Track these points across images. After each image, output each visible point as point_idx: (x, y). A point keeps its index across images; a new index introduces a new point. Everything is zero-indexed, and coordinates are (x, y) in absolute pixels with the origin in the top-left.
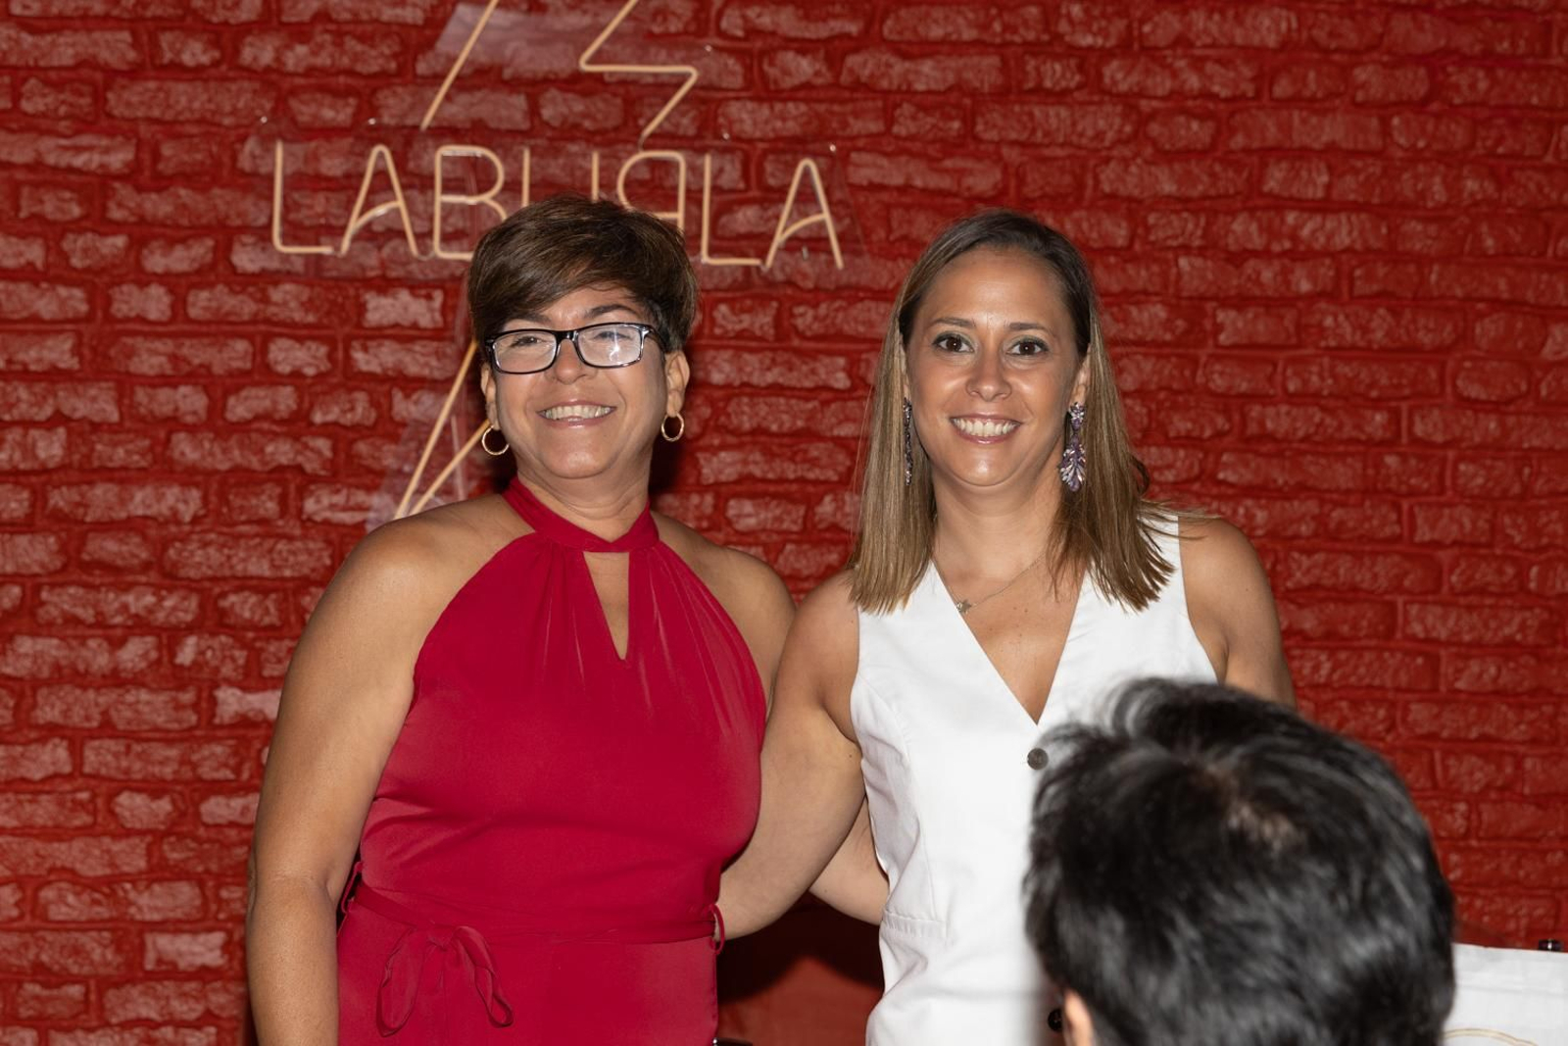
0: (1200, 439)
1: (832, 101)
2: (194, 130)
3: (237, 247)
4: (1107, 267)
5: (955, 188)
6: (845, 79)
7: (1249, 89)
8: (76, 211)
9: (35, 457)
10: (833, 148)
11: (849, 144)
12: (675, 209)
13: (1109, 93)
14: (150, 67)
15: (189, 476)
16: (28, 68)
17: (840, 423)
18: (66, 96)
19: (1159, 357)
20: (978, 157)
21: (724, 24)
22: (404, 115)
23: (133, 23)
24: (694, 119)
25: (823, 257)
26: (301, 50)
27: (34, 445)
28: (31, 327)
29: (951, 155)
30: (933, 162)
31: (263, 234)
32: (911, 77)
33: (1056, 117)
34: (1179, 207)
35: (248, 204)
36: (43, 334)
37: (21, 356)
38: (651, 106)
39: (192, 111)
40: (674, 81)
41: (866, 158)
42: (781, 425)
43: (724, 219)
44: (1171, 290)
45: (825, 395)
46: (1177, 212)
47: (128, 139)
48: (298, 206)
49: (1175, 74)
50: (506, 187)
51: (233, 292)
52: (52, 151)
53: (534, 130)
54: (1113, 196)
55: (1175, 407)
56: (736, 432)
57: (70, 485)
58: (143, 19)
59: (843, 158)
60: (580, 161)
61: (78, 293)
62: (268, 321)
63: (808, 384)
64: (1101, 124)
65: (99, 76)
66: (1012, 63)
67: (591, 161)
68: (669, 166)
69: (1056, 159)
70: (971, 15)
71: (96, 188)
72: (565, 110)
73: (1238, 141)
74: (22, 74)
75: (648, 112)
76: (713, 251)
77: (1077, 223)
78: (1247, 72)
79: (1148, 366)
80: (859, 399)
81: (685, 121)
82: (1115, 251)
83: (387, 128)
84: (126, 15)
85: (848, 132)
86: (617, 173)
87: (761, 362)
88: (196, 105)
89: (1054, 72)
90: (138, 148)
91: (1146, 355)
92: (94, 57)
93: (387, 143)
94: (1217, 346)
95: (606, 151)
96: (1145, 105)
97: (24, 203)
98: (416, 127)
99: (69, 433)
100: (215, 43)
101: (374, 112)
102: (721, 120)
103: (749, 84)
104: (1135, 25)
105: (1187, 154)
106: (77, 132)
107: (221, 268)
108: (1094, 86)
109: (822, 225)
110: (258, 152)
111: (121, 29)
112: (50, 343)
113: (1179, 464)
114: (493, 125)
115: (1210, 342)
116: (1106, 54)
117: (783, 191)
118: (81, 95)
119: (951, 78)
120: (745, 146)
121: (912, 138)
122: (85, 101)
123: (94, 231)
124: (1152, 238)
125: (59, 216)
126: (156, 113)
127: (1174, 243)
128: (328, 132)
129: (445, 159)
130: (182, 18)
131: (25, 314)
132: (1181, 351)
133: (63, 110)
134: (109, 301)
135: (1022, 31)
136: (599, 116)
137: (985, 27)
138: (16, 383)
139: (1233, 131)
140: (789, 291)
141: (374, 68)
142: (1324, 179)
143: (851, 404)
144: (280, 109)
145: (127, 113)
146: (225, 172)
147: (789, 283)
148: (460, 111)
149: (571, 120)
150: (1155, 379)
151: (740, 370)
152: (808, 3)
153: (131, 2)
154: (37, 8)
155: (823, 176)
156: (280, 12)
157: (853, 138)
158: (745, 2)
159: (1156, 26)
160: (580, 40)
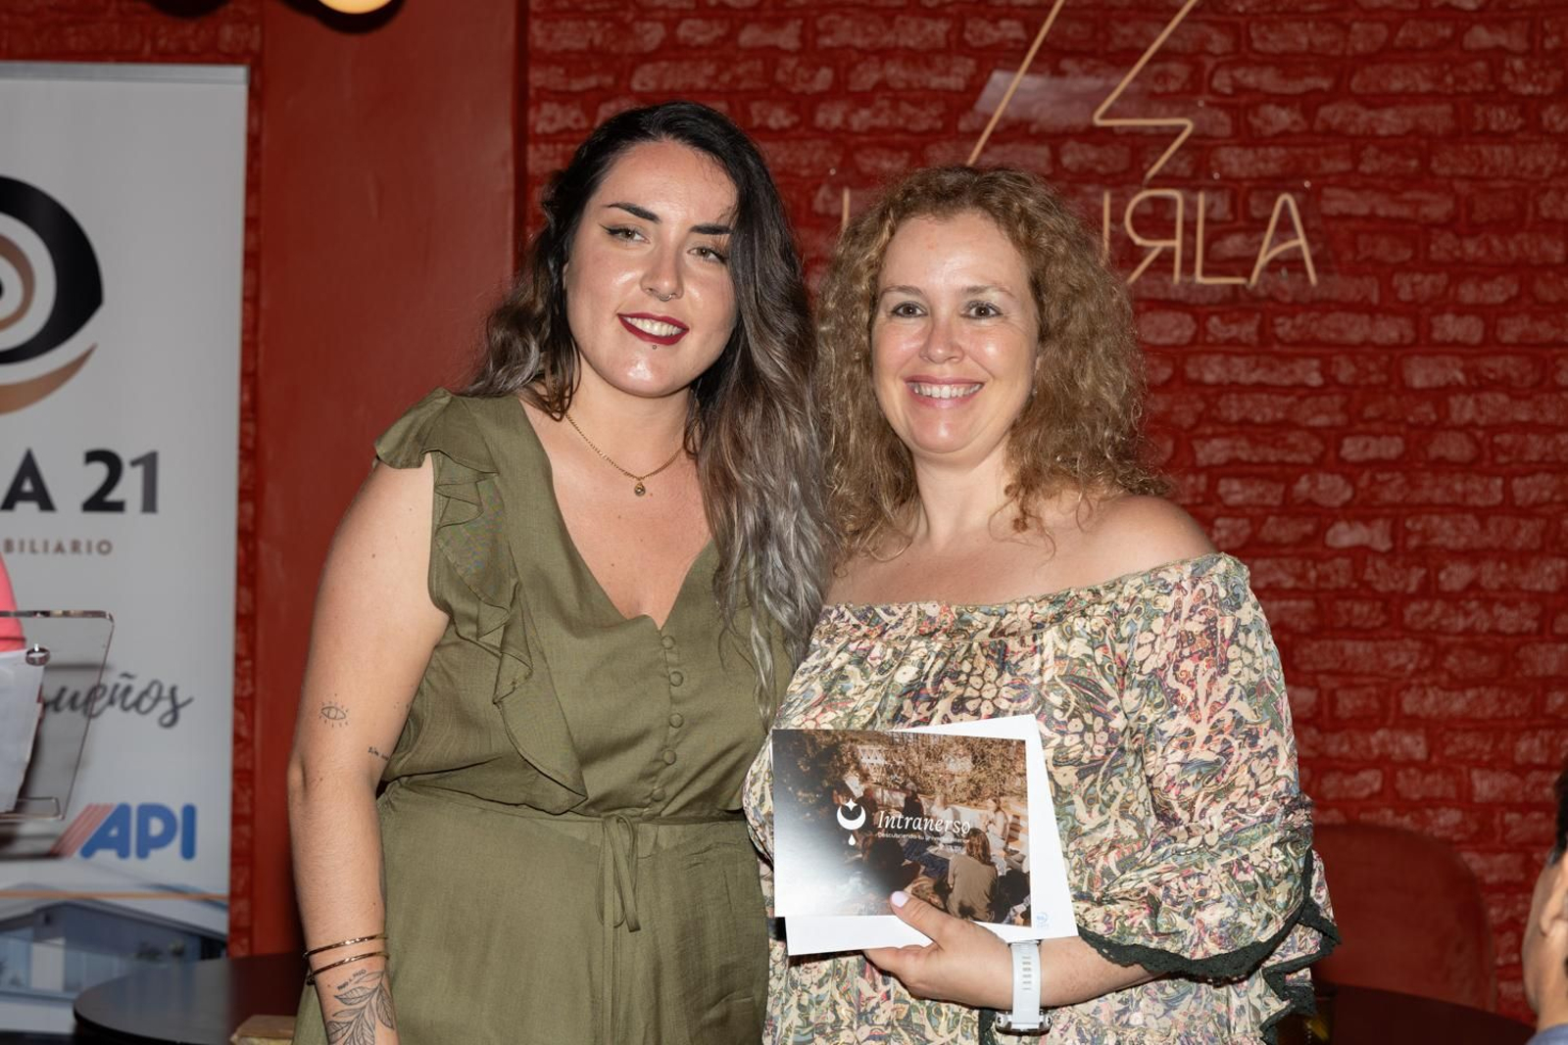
1: (1307, 145)
4: (1546, 281)
5: (1412, 217)
6: (1318, 126)
10: (1307, 184)
11: (1322, 181)
12: (1174, 238)
13: (1548, 133)
17: (1315, 414)
20: (1434, 190)
21: (1216, 83)
23: (729, 95)
24: (1190, 163)
25: (1299, 276)
26: (865, 113)
29: (1409, 189)
30: (1394, 195)
32: (1375, 124)
33: (1500, 155)
35: (819, 240)
38: (1153, 153)
40: (1173, 131)
41: (1336, 192)
42: (1264, 416)
43: (1215, 246)
45: (1301, 392)
53: (1056, 175)
54: (1552, 220)
56: (1226, 423)
58: (737, 91)
59: (1317, 193)
60: (1094, 200)
63: (1287, 382)
64: (1541, 160)
66: (1463, 110)
67: (1102, 200)
68: (1169, 203)
69: (1501, 190)
70: (1426, 71)
72: (1080, 157)
75: (1151, 158)
76: (1206, 273)
77: (1520, 244)
80: (1330, 395)
81: (1183, 165)
82: (1554, 267)
84: (723, 89)
85: (1320, 171)
86: (1125, 208)
87: (1247, 364)
88: (782, 160)
89: (1499, 116)
95: (1116, 191)
100: (794, 110)
102: (1213, 164)
103: (1236, 132)
108: (1534, 127)
109: (1298, 249)
110: (829, 196)
111: (719, 100)
116: (1544, 101)
117: (1265, 221)
119: (1409, 124)
120: (1233, 185)
121: (1375, 175)
128: (886, 178)
130: (768, 90)
135: (1471, 82)
136: (1110, 162)
137: (1439, 80)
140: (1271, 305)
141: (924, 127)
143: (1324, 399)
144: (847, 164)
146: (803, 214)
147: (1271, 298)
149: (1087, 165)
151: (1229, 371)
152: (1287, 64)
153: (726, 78)
154: (652, 85)
155: (1299, 207)
156: (847, 82)
157: (1326, 176)
158: (1233, 65)
160: (1093, 100)
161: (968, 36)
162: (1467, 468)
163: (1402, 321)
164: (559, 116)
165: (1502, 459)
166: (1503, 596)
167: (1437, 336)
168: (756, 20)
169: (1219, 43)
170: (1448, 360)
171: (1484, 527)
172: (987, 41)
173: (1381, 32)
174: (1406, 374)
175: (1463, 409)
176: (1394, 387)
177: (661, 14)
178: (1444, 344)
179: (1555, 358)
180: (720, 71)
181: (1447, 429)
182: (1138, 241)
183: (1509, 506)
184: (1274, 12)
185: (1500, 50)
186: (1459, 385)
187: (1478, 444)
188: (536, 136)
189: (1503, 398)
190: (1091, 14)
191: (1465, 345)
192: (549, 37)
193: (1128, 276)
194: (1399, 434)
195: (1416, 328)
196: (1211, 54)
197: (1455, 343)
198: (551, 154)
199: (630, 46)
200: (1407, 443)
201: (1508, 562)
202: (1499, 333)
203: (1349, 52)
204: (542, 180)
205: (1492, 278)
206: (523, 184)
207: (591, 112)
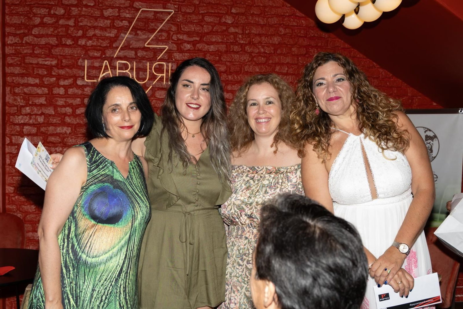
1: (194, 53)
2: (69, 57)
3: (78, 80)
6: (196, 49)
7: (273, 52)
8: (46, 73)
9: (38, 121)
12: (164, 74)
13: (247, 52)
14: (60, 45)
15: (68, 125)
16: (36, 45)
18: (43, 50)
20: (222, 64)
21: (173, 38)
22: (111, 55)
23: (57, 36)
26: (90, 42)
27: (37, 119)
28: (37, 96)
31: (83, 78)
32: (209, 49)
33: (236, 56)
35: (80, 72)
36: (39, 97)
37: (35, 101)
40: (163, 49)
47: (56, 59)
48: (90, 72)
49: (259, 49)
50: (131, 69)
51: (77, 89)
52: (41, 61)
53: (136, 58)
54: (247, 72)
57: (45, 127)
58: (59, 35)
60: (145, 64)
61: (46, 89)
62: (84, 95)
64: (245, 58)
65: (50, 46)
66: (228, 46)
67: (147, 64)
68: (163, 65)
69: (236, 64)
70: (220, 37)
71: (49, 68)
73: (271, 62)
74: (35, 46)
75: (158, 55)
77: (240, 77)
78: (272, 48)
81: (166, 56)
83: (107, 57)
84: (55, 34)
86: (152, 66)
88: (69, 52)
89: (236, 48)
90: (58, 61)
92: (49, 42)
93: (107, 60)
95: (150, 62)
96: (253, 54)
97: (35, 71)
98: (113, 57)
99: (45, 116)
100: (73, 40)
101: (105, 54)
102: (173, 56)
103: (178, 50)
104: (251, 39)
105: (261, 64)
106: (46, 57)
107: (74, 84)
108: (244, 51)
110: (82, 61)
111: (54, 37)
112: (41, 99)
114: (128, 57)
116: (246, 45)
118: (47, 50)
119: (217, 49)
120: (177, 61)
123: (49, 77)
125: (42, 74)
126: (61, 54)
128: (96, 58)
129: (119, 63)
130: (66, 35)
131: (35, 93)
133: (43, 53)
134: (52, 91)
135: (230, 40)
137: (223, 39)
138: (34, 107)
139: (269, 60)
141: (105, 46)
142: (287, 69)
144: (86, 53)
145: (56, 54)
146: (75, 66)
148: (122, 54)
149: (143, 56)
152: (189, 34)
153: (56, 32)
154: (37, 33)
156: (86, 34)
158: (177, 34)
159: (255, 39)
160: (145, 40)
161: (115, 24)
164: (13, 39)
168: (63, 18)
169: (174, 28)
172: (120, 26)
173: (210, 27)
177: (39, 15)
180: (54, 30)
182: (155, 74)
184: (186, 22)
185: (236, 33)
188: (8, 44)
190: (144, 20)
192: (11, 20)
196: (172, 31)
198: (12, 49)
199: (32, 23)
203: (203, 32)
204: (10, 55)
205: (234, 84)
206: (4, 56)
207: (22, 39)
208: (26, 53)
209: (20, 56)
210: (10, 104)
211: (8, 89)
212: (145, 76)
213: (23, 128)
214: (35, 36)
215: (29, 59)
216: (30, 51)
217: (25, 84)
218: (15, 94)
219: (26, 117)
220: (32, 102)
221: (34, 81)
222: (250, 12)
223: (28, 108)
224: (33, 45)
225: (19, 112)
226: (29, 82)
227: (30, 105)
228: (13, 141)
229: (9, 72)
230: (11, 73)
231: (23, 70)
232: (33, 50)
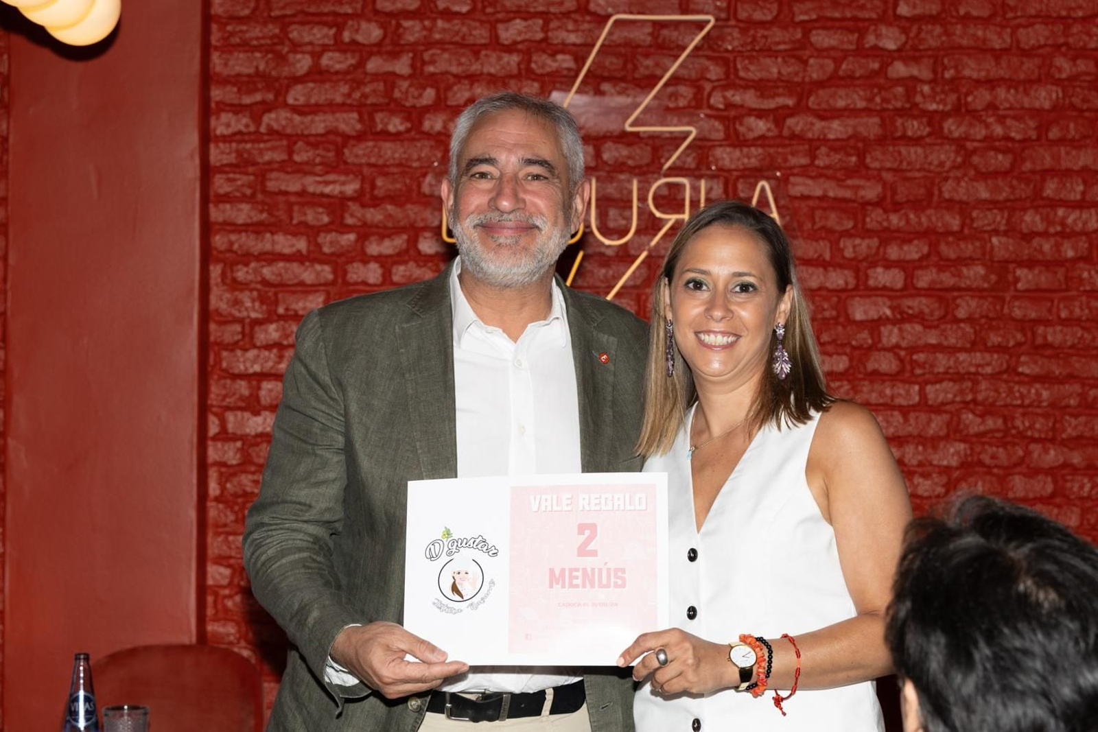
0: (1007, 348)
1: (778, 146)
2: (395, 170)
3: (421, 239)
4: (948, 244)
5: (853, 197)
6: (786, 132)
7: (1034, 135)
8: (326, 219)
11: (789, 172)
12: (683, 212)
13: (947, 138)
14: (371, 133)
16: (297, 135)
18: (320, 151)
19: (981, 297)
20: (868, 178)
21: (712, 101)
23: (359, 107)
24: (694, 158)
28: (300, 288)
29: (850, 177)
30: (840, 182)
32: (826, 131)
33: (914, 154)
34: (991, 206)
35: (427, 214)
36: (307, 293)
37: (294, 306)
38: (668, 151)
39: (394, 159)
40: (682, 135)
41: (799, 180)
44: (988, 257)
46: (989, 209)
47: (356, 176)
49: (987, 126)
51: (419, 266)
52: (312, 184)
53: (598, 167)
54: (950, 200)
55: (991, 328)
58: (365, 105)
59: (785, 180)
60: (626, 185)
61: (327, 268)
64: (943, 157)
65: (339, 139)
66: (888, 121)
67: (632, 185)
68: (679, 187)
69: (915, 178)
70: (862, 93)
71: (337, 205)
72: (617, 154)
73: (1028, 166)
74: (294, 139)
75: (666, 155)
77: (929, 217)
78: (1032, 124)
79: (973, 303)
81: (689, 160)
82: (952, 233)
84: (355, 103)
85: (788, 165)
86: (648, 191)
88: (397, 155)
89: (913, 126)
90: (363, 181)
91: (972, 297)
92: (336, 128)
94: (1016, 290)
95: (642, 178)
96: (969, 145)
97: (295, 215)
100: (408, 118)
102: (711, 159)
103: (727, 137)
104: (962, 97)
105: (995, 174)
106: (327, 173)
107: (412, 252)
108: (938, 134)
110: (433, 182)
111: (352, 111)
112: (311, 298)
113: (994, 363)
115: (1012, 288)
116: (945, 115)
118: (328, 150)
119: (850, 131)
120: (725, 174)
121: (827, 167)
122: (331, 154)
123: (336, 231)
124: (975, 225)
125: (315, 223)
126: (373, 160)
127: (988, 228)
130: (388, 104)
131: (296, 281)
132: (994, 294)
133: (318, 160)
134: (345, 272)
135: (893, 102)
136: (637, 158)
137: (870, 100)
138: (290, 322)
139: (1023, 160)
142: (1081, 188)
145: (356, 161)
146: (414, 195)
149: (620, 160)
150: (978, 310)
152: (763, 87)
153: (357, 95)
154: (302, 100)
155: (773, 191)
156: (446, 99)
157: (791, 168)
158: (725, 87)
159: (975, 97)
160: (625, 112)
161: (533, 66)
162: (894, 378)
163: (846, 272)
164: (233, 123)
165: (918, 371)
166: (920, 470)
167: (871, 283)
168: (379, 53)
169: (715, 72)
170: (880, 300)
171: (906, 420)
172: (548, 69)
173: (830, 65)
174: (850, 311)
175: (891, 336)
176: (842, 319)
177: (309, 48)
178: (876, 289)
179: (955, 299)
180: (352, 90)
181: (879, 350)
182: (658, 214)
183: (924, 406)
184: (753, 50)
185: (914, 79)
186: (887, 318)
187: (901, 360)
188: (216, 137)
189: (918, 328)
190: (623, 50)
191: (892, 290)
192: (226, 65)
193: (652, 240)
194: (845, 354)
195: (857, 277)
196: (708, 80)
197: (885, 288)
198: (227, 151)
199: (286, 71)
200: (851, 360)
201: (924, 446)
202: (915, 281)
203: (807, 79)
204: (221, 169)
205: (910, 241)
206: (207, 172)
207: (257, 120)
208: (270, 163)
209: (251, 169)
210: (220, 314)
211: (215, 271)
212: (623, 222)
213: (259, 388)
214: (296, 110)
215: (277, 179)
216: (279, 156)
217: (266, 253)
218: (235, 285)
219: (267, 353)
220: (287, 309)
221: (293, 246)
222: (957, 11)
223: (272, 327)
224: (289, 136)
225: (247, 339)
226: (278, 248)
227: (280, 317)
228: (231, 427)
229: (220, 220)
230: (225, 223)
231: (261, 212)
232: (291, 153)
